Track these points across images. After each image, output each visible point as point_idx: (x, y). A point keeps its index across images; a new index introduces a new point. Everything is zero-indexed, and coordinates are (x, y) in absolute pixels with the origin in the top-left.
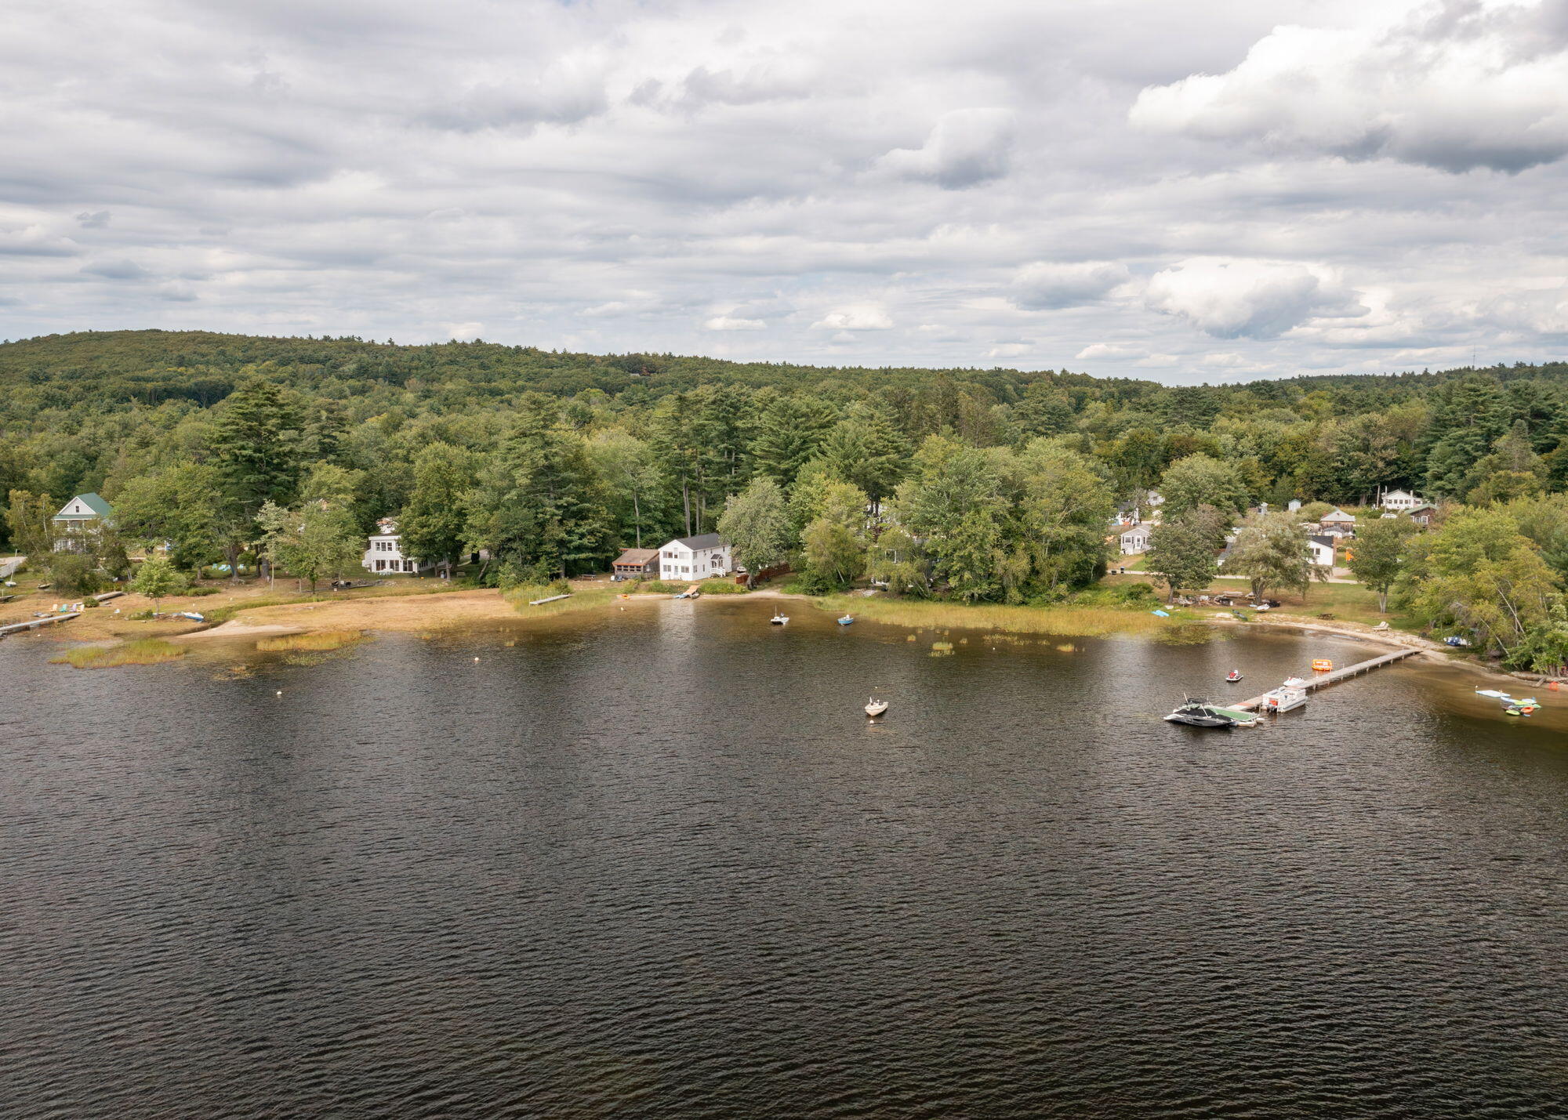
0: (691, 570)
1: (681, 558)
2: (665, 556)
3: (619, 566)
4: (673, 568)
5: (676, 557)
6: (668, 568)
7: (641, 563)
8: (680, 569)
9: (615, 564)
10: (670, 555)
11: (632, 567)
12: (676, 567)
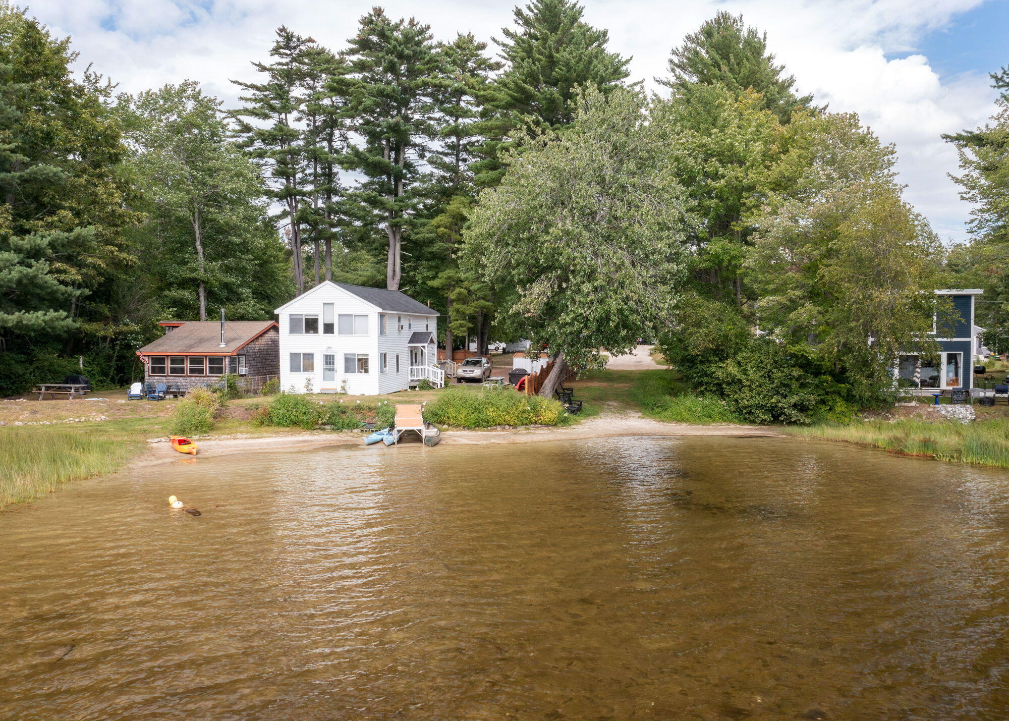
0: (374, 364)
1: (348, 331)
2: (294, 329)
3: (158, 360)
4: (319, 363)
5: (329, 328)
6: (303, 362)
7: (223, 348)
8: (340, 364)
9: (145, 353)
10: (311, 325)
11: (197, 360)
12: (329, 360)
